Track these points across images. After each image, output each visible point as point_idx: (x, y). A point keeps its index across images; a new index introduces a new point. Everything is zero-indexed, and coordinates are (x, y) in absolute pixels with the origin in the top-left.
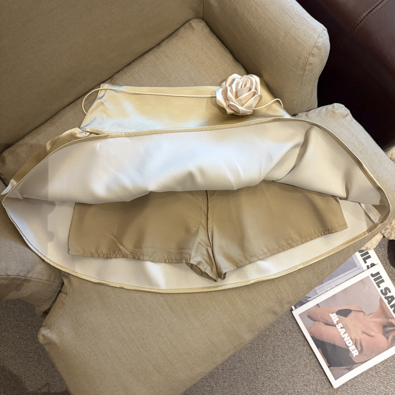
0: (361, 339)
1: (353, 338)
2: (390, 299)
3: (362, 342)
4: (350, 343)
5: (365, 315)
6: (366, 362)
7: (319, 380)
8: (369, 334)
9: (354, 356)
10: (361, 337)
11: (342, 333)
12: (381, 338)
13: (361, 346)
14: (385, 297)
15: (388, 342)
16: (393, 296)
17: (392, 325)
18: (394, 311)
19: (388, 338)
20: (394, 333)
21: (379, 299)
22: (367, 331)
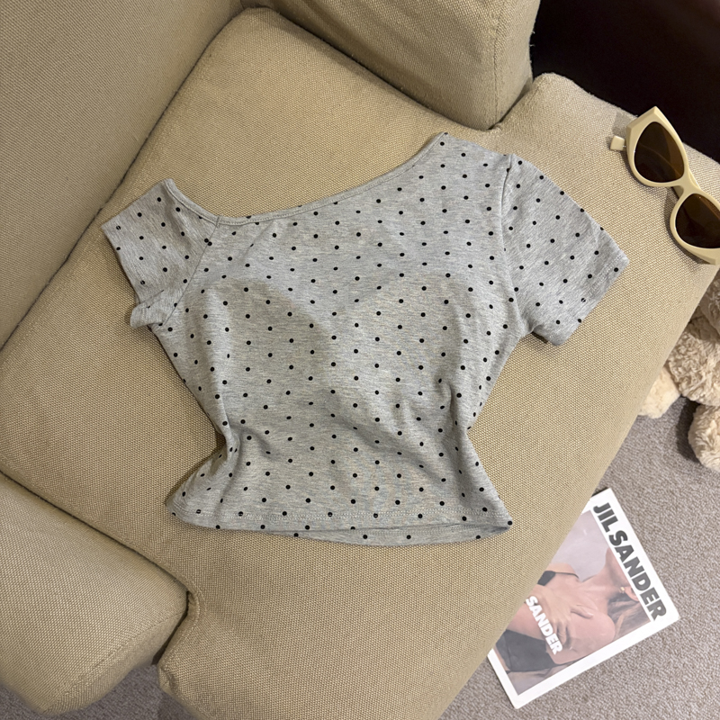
0: (568, 621)
1: (554, 621)
2: (624, 552)
3: (569, 629)
4: (547, 630)
5: (577, 581)
6: (574, 662)
8: (584, 614)
9: (555, 652)
10: (569, 619)
11: (535, 614)
12: (605, 621)
13: (568, 633)
14: (616, 549)
15: (616, 628)
16: (630, 546)
17: (623, 596)
18: (631, 573)
19: (618, 619)
20: (629, 612)
21: (605, 552)
22: (579, 609)
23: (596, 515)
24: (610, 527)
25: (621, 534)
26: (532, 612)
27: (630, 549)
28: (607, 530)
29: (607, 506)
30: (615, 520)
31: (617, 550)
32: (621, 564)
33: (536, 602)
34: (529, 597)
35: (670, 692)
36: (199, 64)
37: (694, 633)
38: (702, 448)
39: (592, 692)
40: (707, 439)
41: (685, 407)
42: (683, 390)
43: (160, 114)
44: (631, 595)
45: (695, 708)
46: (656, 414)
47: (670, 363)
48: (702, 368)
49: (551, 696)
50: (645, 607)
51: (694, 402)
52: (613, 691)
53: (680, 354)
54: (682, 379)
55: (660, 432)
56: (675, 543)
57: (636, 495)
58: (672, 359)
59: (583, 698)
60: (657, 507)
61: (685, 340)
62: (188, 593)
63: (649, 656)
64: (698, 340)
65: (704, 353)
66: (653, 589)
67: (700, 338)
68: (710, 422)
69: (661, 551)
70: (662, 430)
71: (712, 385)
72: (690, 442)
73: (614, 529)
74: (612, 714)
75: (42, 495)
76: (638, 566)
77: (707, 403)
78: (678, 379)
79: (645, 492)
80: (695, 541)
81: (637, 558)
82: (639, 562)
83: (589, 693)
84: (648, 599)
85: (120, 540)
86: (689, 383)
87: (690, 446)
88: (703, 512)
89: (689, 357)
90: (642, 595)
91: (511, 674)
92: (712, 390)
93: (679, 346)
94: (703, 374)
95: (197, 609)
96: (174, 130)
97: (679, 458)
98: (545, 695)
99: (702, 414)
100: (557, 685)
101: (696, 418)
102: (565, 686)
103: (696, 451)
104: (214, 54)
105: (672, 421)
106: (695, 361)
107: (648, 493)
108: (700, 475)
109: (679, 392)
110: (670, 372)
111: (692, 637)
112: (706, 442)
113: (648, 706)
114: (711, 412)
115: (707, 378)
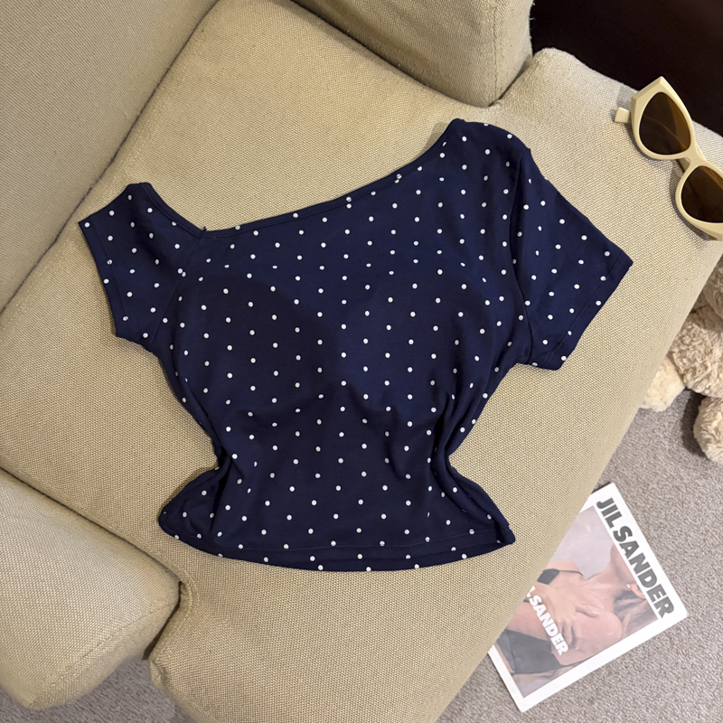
0: (573, 622)
1: (559, 621)
2: (629, 548)
3: (575, 628)
4: (552, 630)
5: (582, 579)
8: (589, 613)
9: (560, 653)
10: (574, 618)
11: (539, 614)
13: (573, 633)
14: (621, 545)
15: (623, 626)
16: (635, 542)
18: (637, 570)
19: (624, 618)
20: (635, 610)
21: (610, 548)
22: (584, 607)
23: (599, 511)
24: (614, 522)
25: (626, 530)
26: (536, 612)
27: (635, 545)
28: (611, 526)
29: (611, 501)
30: (619, 515)
31: (623, 546)
32: (627, 561)
33: (540, 601)
34: (532, 597)
35: (678, 693)
36: (191, 40)
37: (702, 633)
38: (708, 441)
39: (598, 694)
40: (713, 432)
41: (689, 400)
42: (688, 382)
43: (152, 91)
44: (637, 593)
45: (704, 710)
46: (660, 407)
47: (674, 355)
48: (707, 358)
49: (556, 699)
50: (652, 604)
51: (699, 394)
52: (620, 693)
53: (684, 344)
54: (687, 370)
55: (664, 426)
56: (681, 540)
57: (641, 491)
58: (676, 350)
59: (589, 700)
60: (663, 503)
61: (689, 330)
62: (180, 583)
63: (656, 656)
64: (703, 330)
65: (709, 343)
66: (660, 585)
67: (705, 328)
68: (716, 414)
69: (667, 548)
70: (666, 424)
71: (718, 376)
72: (695, 436)
73: (618, 524)
74: (619, 717)
75: (30, 482)
76: (644, 562)
77: (712, 395)
78: (682, 370)
79: (650, 487)
80: (702, 537)
81: (642, 554)
82: (644, 558)
83: (594, 695)
84: (655, 596)
85: (110, 528)
86: (694, 374)
87: (695, 440)
88: (710, 508)
89: (694, 347)
90: (648, 592)
91: (516, 676)
92: (718, 381)
93: (684, 336)
94: (709, 364)
95: (189, 600)
96: (166, 106)
97: (684, 453)
98: (550, 698)
99: (707, 406)
100: (562, 688)
101: (701, 411)
102: (571, 688)
103: (701, 445)
104: (207, 29)
105: (677, 415)
106: (700, 352)
107: (653, 488)
108: (707, 469)
109: (684, 383)
110: (674, 364)
111: (700, 636)
112: (712, 435)
113: (656, 708)
114: (716, 405)
115: (713, 368)
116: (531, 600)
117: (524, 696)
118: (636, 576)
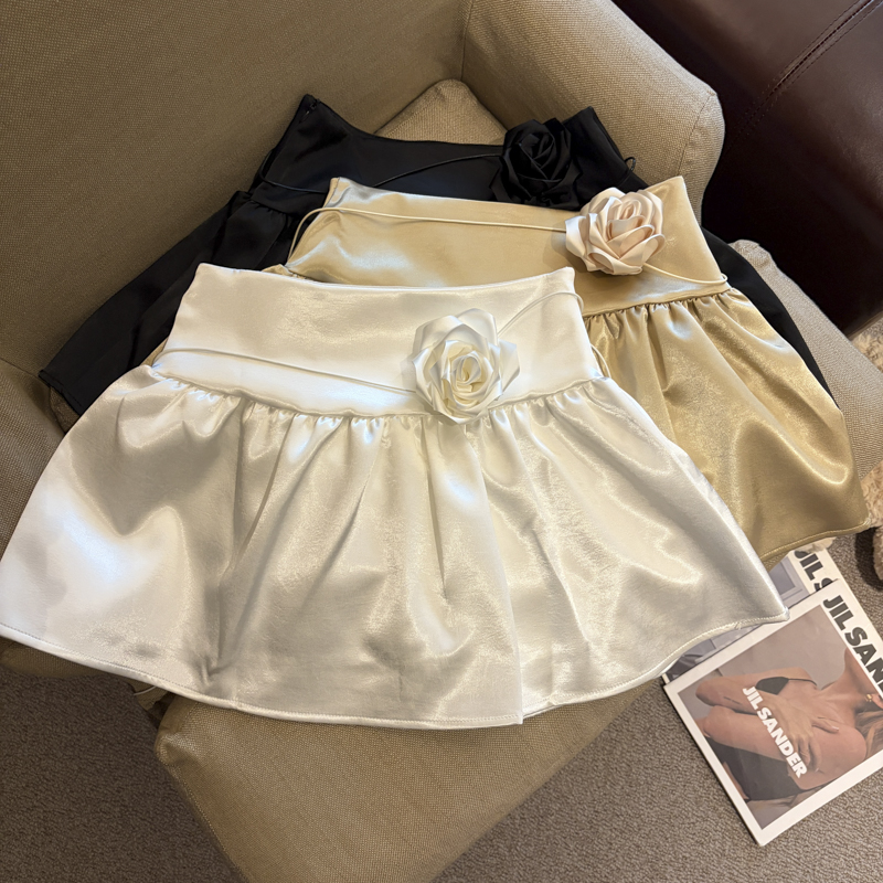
0: (810, 738)
1: (794, 737)
2: (866, 653)
3: (813, 746)
4: (787, 749)
5: (815, 689)
6: (823, 786)
7: (728, 831)
8: (828, 727)
9: (798, 774)
10: (811, 734)
11: (770, 729)
12: (851, 735)
13: (812, 753)
14: (855, 649)
15: (867, 744)
16: (871, 646)
17: (873, 707)
18: (877, 678)
19: (867, 733)
20: (878, 725)
21: (843, 653)
22: (821, 722)
23: (827, 611)
24: (845, 623)
25: (858, 631)
26: (766, 727)
27: (871, 650)
28: (842, 627)
29: (839, 599)
30: (849, 615)
31: (857, 650)
32: (864, 668)
33: (770, 714)
34: (760, 709)
44: (880, 704)
73: (850, 625)
81: (880, 659)
116: (759, 713)
117: (763, 826)
118: (876, 685)
